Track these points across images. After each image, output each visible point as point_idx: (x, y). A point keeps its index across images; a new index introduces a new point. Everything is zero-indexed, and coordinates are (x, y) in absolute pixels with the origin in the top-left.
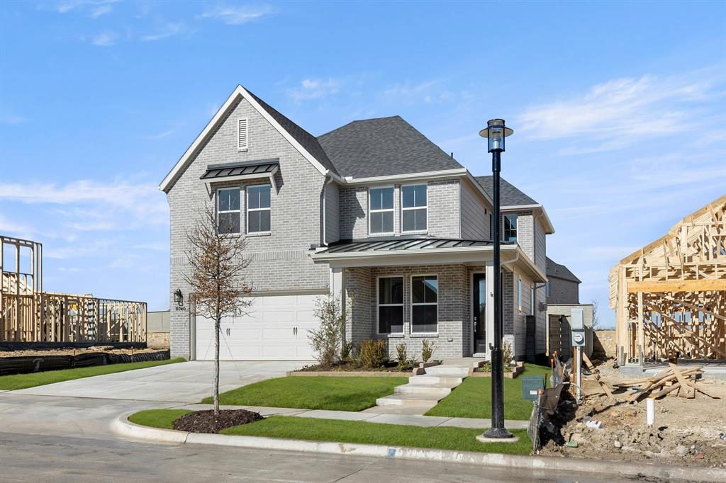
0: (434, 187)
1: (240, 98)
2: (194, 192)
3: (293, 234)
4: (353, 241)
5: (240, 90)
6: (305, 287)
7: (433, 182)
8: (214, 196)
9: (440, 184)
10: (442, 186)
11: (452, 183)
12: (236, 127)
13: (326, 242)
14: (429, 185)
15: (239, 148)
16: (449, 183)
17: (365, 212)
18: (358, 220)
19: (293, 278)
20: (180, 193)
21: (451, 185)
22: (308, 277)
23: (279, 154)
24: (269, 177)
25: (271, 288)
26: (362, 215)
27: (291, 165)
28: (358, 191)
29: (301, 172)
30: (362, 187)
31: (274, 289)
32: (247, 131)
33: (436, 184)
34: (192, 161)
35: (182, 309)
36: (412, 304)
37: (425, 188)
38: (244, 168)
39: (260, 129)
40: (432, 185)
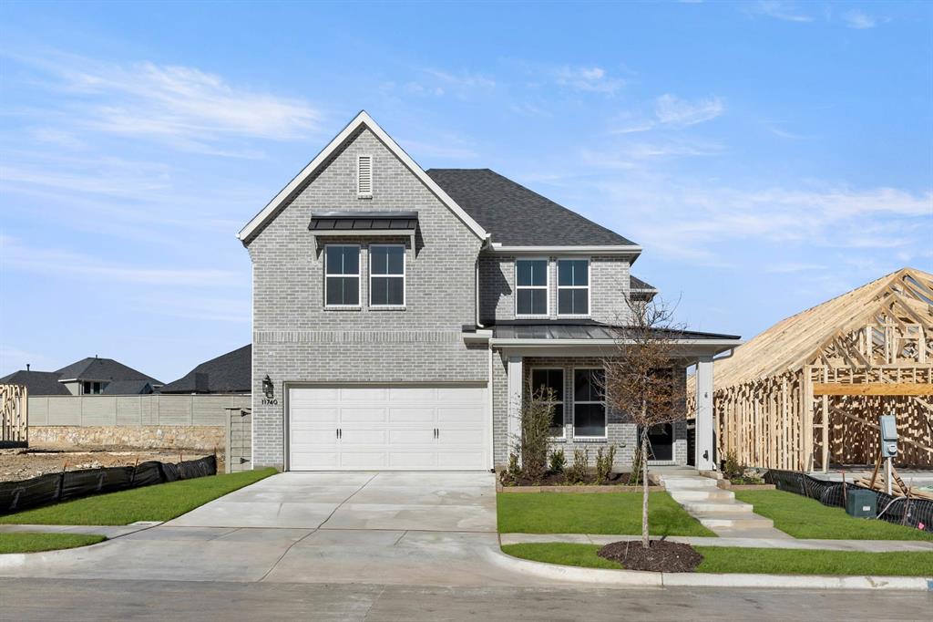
0: (599, 264)
1: (363, 127)
2: (290, 246)
3: (438, 311)
4: (496, 323)
5: (363, 118)
6: (454, 379)
7: (598, 257)
8: (322, 254)
9: (606, 261)
10: (609, 263)
11: (621, 261)
12: (355, 165)
13: (481, 323)
14: (592, 261)
15: (359, 194)
16: (616, 261)
17: (512, 288)
18: (503, 298)
19: (437, 366)
20: (269, 246)
21: (619, 263)
22: (457, 366)
23: (417, 207)
24: (409, 236)
25: (405, 378)
26: (508, 291)
27: (435, 223)
28: (503, 261)
29: (448, 233)
30: (508, 257)
31: (411, 379)
32: (371, 172)
33: (601, 261)
34: (288, 204)
35: (271, 403)
36: (574, 403)
37: (585, 264)
38: (372, 221)
39: (390, 172)
40: (597, 261)
